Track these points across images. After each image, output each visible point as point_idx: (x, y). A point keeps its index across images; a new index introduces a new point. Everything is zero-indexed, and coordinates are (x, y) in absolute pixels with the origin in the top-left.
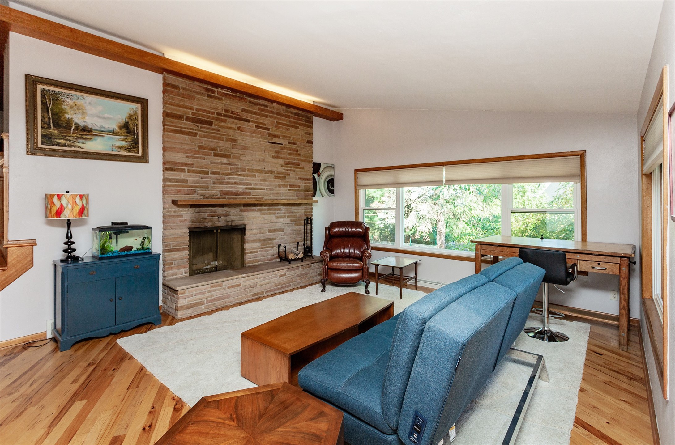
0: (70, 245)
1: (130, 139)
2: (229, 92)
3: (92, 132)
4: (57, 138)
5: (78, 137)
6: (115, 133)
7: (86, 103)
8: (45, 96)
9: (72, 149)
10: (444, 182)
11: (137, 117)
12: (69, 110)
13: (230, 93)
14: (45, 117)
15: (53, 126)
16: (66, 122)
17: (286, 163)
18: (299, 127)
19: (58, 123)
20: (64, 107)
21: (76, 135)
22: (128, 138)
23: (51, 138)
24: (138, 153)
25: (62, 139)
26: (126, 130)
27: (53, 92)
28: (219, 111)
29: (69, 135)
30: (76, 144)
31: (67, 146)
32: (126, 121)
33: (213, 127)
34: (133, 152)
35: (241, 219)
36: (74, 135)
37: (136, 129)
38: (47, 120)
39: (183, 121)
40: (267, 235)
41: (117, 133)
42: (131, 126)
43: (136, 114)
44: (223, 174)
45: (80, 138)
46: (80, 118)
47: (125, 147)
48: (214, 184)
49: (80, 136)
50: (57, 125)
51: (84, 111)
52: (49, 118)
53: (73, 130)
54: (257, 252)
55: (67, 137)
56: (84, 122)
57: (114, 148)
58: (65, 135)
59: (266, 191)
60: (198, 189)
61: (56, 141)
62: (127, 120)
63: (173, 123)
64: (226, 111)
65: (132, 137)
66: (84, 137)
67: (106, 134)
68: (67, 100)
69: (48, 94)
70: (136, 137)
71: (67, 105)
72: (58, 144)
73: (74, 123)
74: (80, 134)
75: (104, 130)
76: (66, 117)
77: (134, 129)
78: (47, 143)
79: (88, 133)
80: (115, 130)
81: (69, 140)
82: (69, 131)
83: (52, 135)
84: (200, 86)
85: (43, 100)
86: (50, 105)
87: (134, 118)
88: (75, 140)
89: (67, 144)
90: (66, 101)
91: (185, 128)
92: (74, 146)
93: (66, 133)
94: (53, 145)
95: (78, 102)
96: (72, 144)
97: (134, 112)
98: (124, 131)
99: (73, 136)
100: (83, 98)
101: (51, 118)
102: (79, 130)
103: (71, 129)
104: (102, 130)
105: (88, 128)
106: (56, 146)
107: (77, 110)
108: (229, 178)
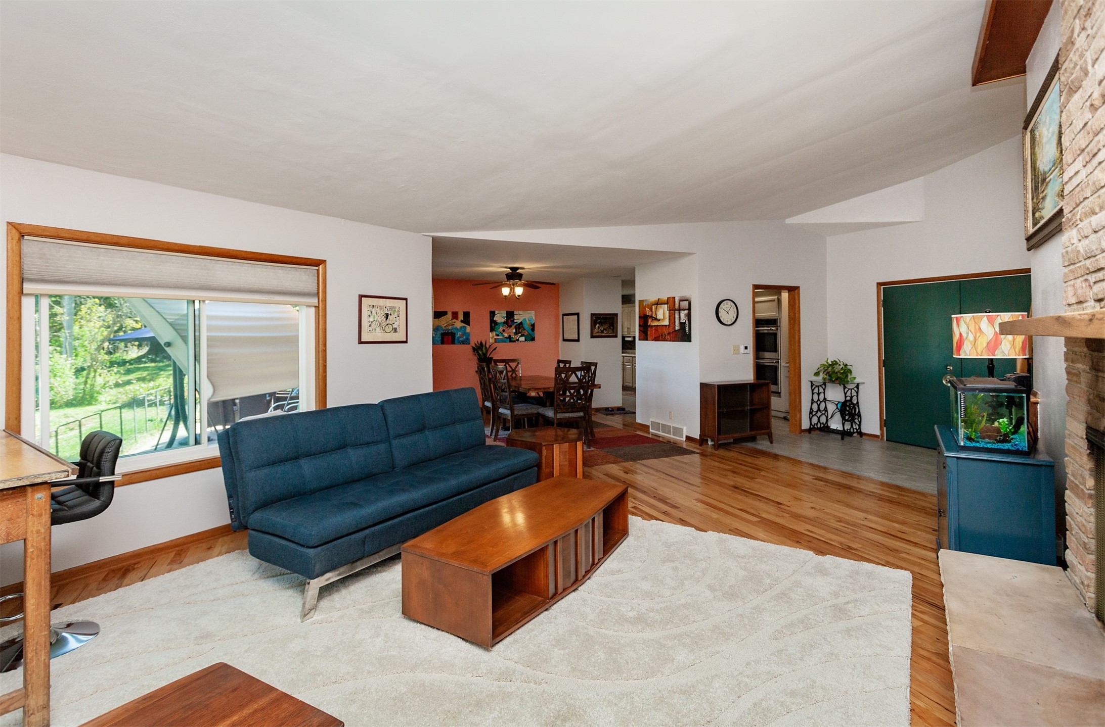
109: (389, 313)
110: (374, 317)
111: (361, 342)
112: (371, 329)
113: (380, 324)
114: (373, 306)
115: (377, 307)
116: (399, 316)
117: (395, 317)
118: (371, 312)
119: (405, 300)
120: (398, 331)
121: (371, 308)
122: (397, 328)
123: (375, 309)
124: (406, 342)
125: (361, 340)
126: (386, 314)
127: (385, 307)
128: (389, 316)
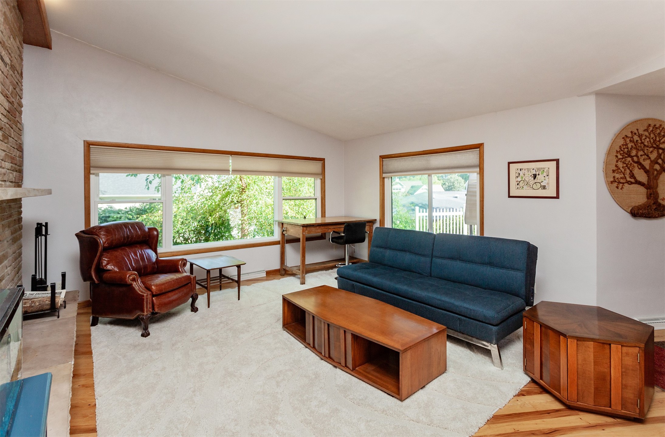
109: (537, 173)
110: (522, 178)
111: (509, 197)
112: (518, 186)
113: (527, 183)
114: (521, 169)
115: (525, 170)
116: (549, 175)
117: (544, 177)
118: (519, 174)
119: (555, 162)
120: (548, 189)
121: (519, 171)
122: (546, 185)
123: (523, 171)
124: (557, 197)
125: (511, 195)
126: (534, 174)
127: (533, 169)
128: (537, 176)
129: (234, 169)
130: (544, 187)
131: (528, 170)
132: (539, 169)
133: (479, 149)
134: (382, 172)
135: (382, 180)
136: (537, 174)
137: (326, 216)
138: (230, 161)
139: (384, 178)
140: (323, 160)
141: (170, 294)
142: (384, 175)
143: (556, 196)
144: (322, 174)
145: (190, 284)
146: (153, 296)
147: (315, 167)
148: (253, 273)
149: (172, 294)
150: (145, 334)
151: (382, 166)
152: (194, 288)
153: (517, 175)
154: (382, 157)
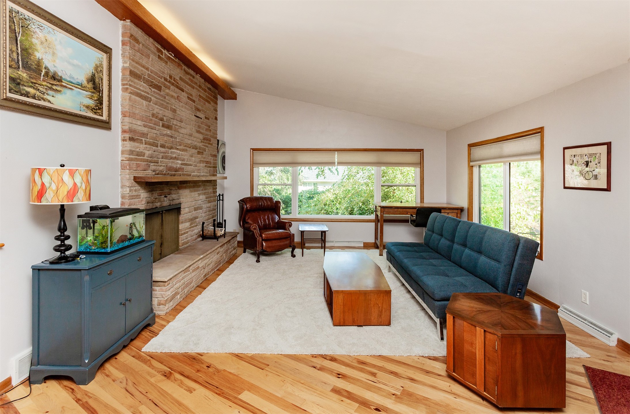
0: (63, 241)
1: (96, 96)
2: (172, 55)
3: (62, 82)
4: (26, 84)
5: (48, 87)
6: (83, 87)
7: (56, 40)
8: (13, 18)
9: (42, 103)
10: (336, 164)
11: (102, 69)
12: (39, 47)
13: (172, 58)
14: (13, 51)
15: (23, 66)
16: (36, 62)
17: (204, 139)
18: (211, 102)
19: (27, 62)
20: (34, 41)
21: (46, 83)
22: (94, 95)
23: (19, 84)
24: (102, 116)
25: (31, 87)
26: (92, 84)
27: (23, 16)
28: (166, 76)
29: (39, 82)
30: (46, 96)
31: (37, 98)
32: (93, 73)
33: (162, 93)
34: (98, 114)
35: (178, 198)
36: (44, 83)
37: (101, 85)
38: (15, 55)
39: (141, 83)
40: (193, 214)
41: (84, 87)
42: (97, 80)
43: (101, 65)
44: (168, 148)
45: (51, 89)
46: (50, 60)
47: (91, 107)
48: (162, 158)
49: (50, 86)
50: (27, 67)
51: (55, 51)
52: (18, 54)
53: (43, 76)
54: (187, 232)
55: (37, 85)
56: (55, 67)
57: (82, 106)
58: (34, 81)
59: (193, 167)
60: (152, 164)
61: (24, 90)
62: (94, 71)
63: (135, 83)
64: (171, 77)
65: (98, 95)
66: (54, 87)
67: (75, 87)
68: (38, 30)
69: (17, 18)
70: (101, 94)
71: (37, 38)
72: (27, 95)
73: (44, 66)
74: (50, 84)
75: (73, 81)
76: (36, 56)
77: (99, 84)
78: (16, 91)
79: (58, 83)
80: (83, 83)
81: (39, 90)
82: (39, 76)
83: (20, 80)
84: (154, 44)
85: (12, 26)
86: (19, 34)
87: (100, 70)
88: (45, 91)
89: (36, 96)
90: (36, 32)
91: (143, 91)
92: (44, 100)
93: (36, 79)
94: (22, 95)
95: (50, 37)
96: (42, 96)
97: (100, 62)
98: (90, 85)
99: (43, 85)
100: (53, 33)
101: (20, 54)
102: (49, 77)
103: (41, 74)
104: (71, 80)
105: (58, 76)
106: (25, 96)
107: (47, 48)
108: (172, 153)
114: (575, 155)
115: (578, 156)
116: (601, 162)
117: (596, 164)
118: (573, 161)
119: (606, 146)
120: (599, 179)
121: (572, 158)
122: (598, 175)
123: (577, 157)
124: (608, 189)
125: (566, 186)
126: (586, 161)
127: (586, 155)
128: (589, 163)
129: (339, 162)
130: (596, 177)
131: (581, 156)
132: (591, 155)
133: (540, 134)
134: (470, 160)
135: (471, 167)
136: (589, 161)
137: (424, 202)
138: (336, 156)
139: (473, 166)
140: (421, 151)
141: (274, 242)
142: (472, 164)
143: (606, 188)
144: (421, 164)
145: (289, 238)
146: (263, 240)
147: (414, 157)
148: (353, 242)
149: (276, 241)
150: (258, 261)
151: (469, 154)
152: (292, 242)
153: (571, 162)
154: (470, 146)
